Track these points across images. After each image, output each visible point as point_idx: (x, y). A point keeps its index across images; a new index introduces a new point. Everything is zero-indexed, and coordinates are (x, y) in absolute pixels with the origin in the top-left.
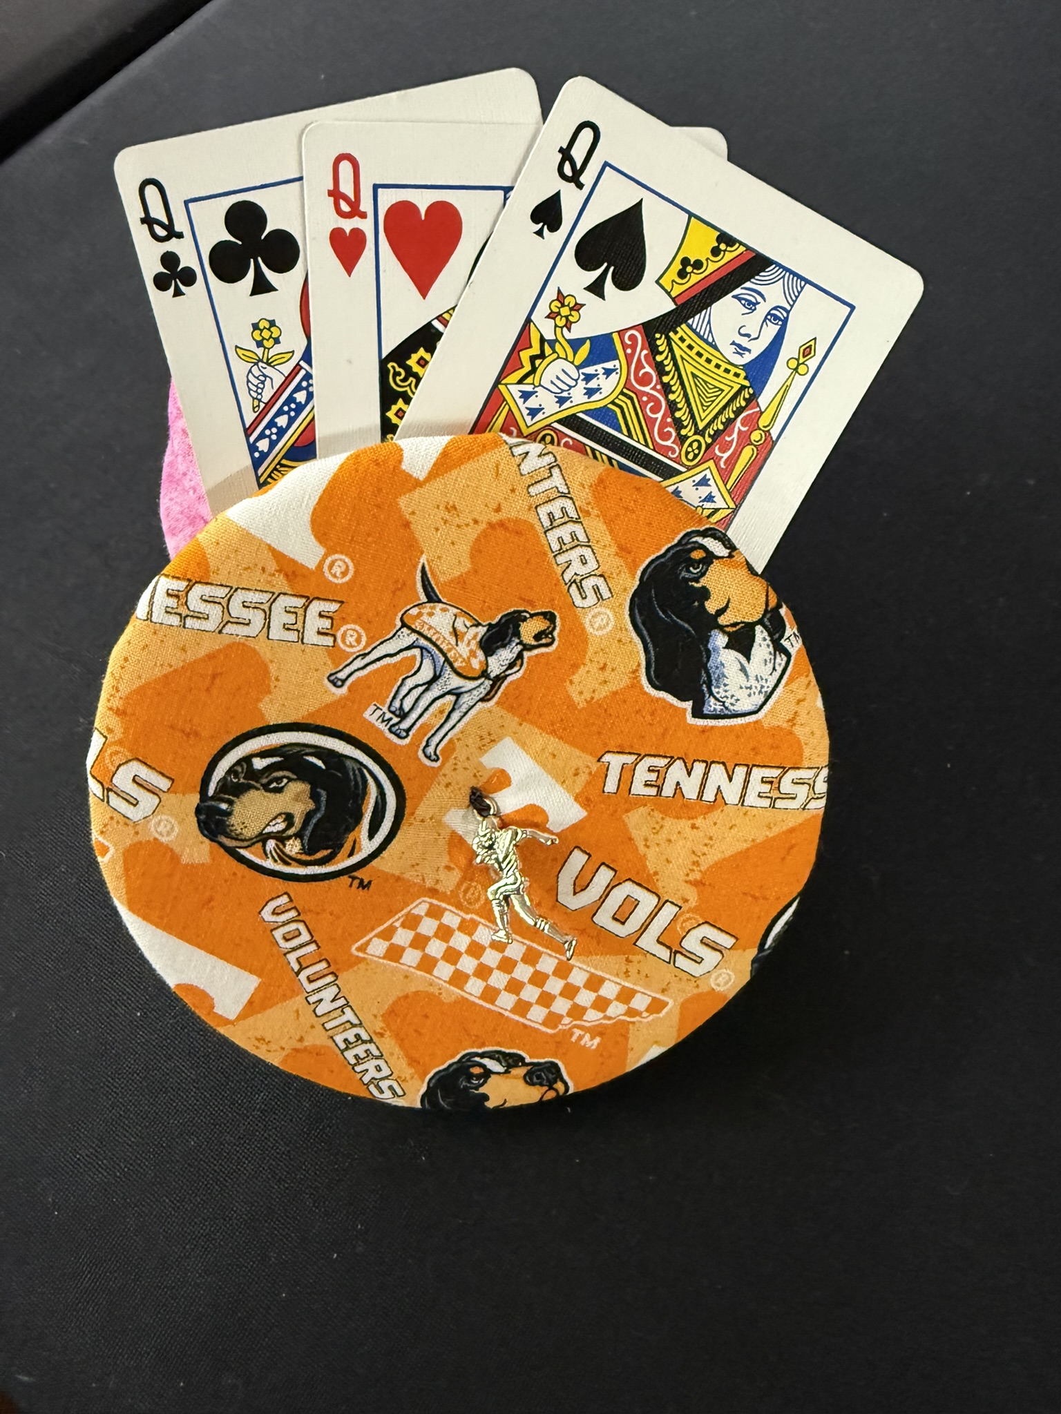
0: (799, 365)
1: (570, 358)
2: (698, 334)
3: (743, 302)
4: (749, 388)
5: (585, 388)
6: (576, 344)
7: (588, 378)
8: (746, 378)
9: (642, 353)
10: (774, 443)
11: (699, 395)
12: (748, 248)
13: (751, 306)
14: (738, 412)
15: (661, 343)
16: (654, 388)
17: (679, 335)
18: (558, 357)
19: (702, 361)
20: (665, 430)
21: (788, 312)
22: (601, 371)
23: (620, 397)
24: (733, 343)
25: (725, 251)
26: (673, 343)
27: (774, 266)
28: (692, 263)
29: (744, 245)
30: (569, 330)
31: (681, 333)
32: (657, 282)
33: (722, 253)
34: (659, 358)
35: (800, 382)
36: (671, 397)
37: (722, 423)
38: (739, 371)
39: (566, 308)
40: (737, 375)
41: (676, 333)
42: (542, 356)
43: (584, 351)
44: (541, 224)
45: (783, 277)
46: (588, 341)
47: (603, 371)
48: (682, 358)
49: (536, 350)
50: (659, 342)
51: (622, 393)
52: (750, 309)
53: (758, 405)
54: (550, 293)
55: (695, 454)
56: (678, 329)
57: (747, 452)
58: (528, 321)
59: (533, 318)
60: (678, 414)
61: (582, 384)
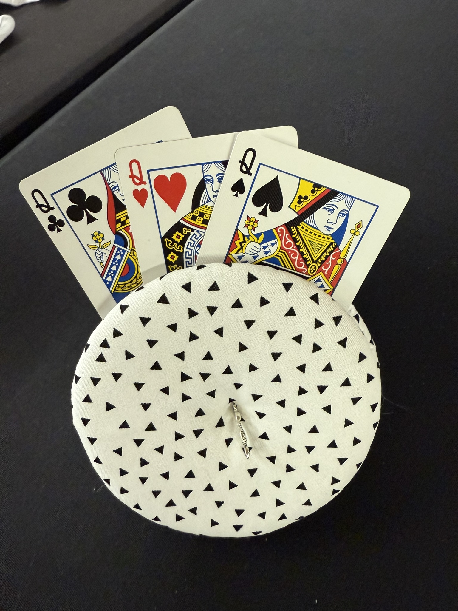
0: (355, 232)
1: (256, 241)
2: (309, 225)
3: (328, 210)
4: (334, 243)
5: (264, 251)
6: (258, 236)
7: (265, 247)
8: (332, 239)
9: (286, 235)
10: (348, 263)
11: (313, 248)
12: (328, 188)
13: (332, 211)
14: (331, 253)
15: (294, 230)
16: (293, 248)
17: (301, 226)
18: (251, 241)
19: (312, 235)
20: (300, 263)
21: (348, 212)
22: (270, 244)
23: (279, 253)
24: (325, 226)
25: (317, 191)
26: (299, 230)
27: (340, 194)
28: (303, 197)
29: (326, 187)
30: (254, 230)
31: (302, 226)
32: (289, 207)
33: (316, 192)
34: (294, 236)
35: (357, 239)
36: (301, 250)
37: (324, 257)
38: (329, 237)
39: (251, 223)
40: (328, 239)
41: (300, 226)
42: (244, 242)
43: (262, 238)
44: (236, 192)
45: (345, 197)
46: (263, 234)
47: (271, 244)
48: (304, 235)
49: (241, 240)
50: (293, 230)
51: (280, 251)
52: (331, 212)
53: (339, 249)
54: (244, 218)
55: (313, 270)
56: (301, 224)
57: (336, 268)
58: (237, 229)
59: (238, 228)
60: (304, 256)
61: (262, 250)
